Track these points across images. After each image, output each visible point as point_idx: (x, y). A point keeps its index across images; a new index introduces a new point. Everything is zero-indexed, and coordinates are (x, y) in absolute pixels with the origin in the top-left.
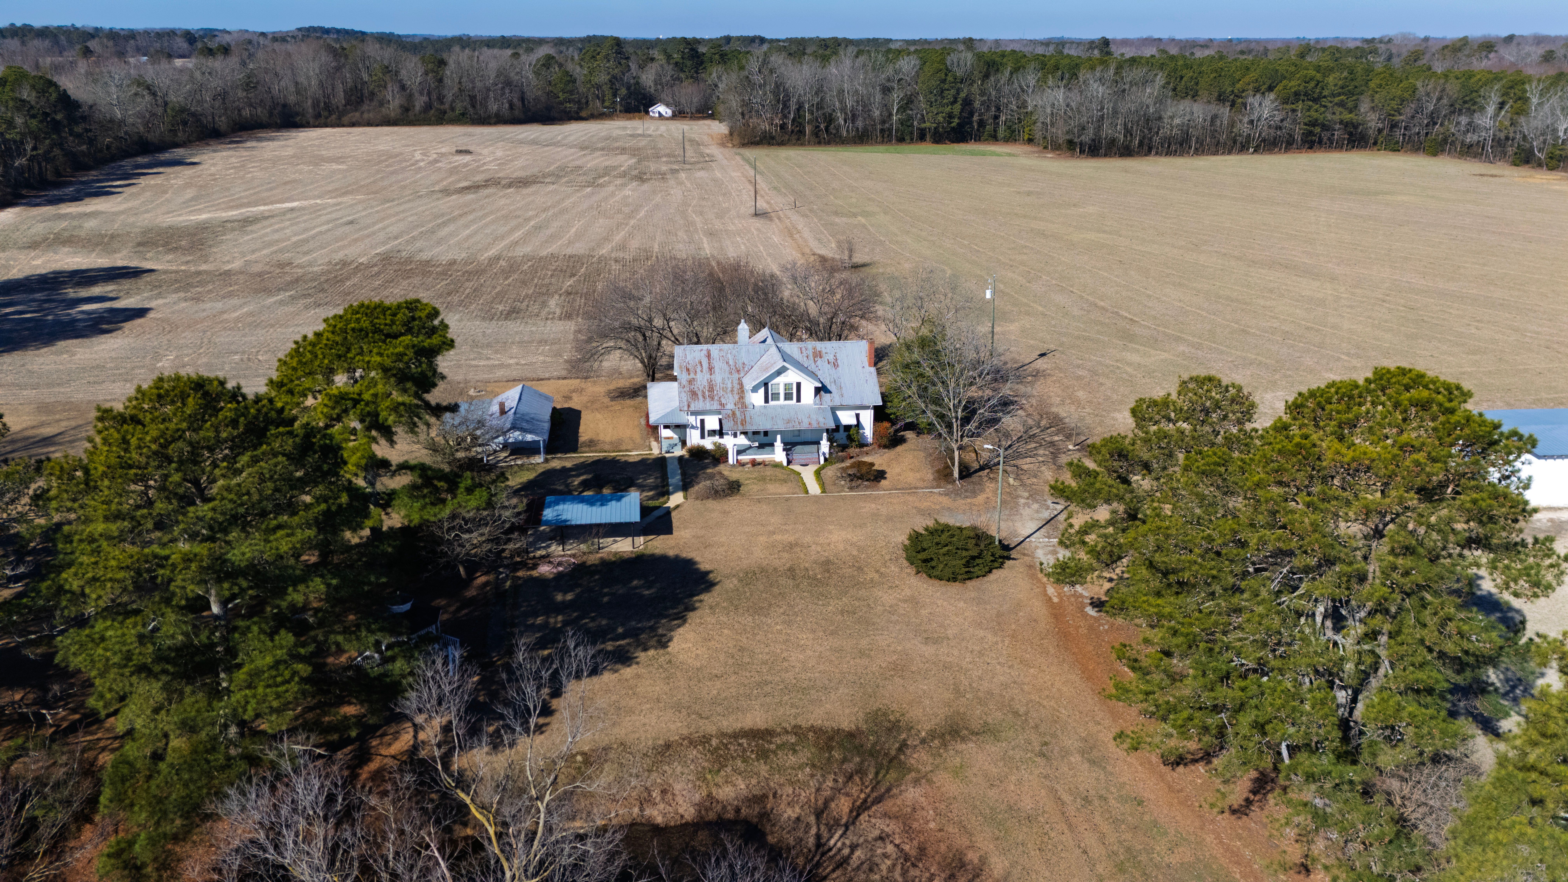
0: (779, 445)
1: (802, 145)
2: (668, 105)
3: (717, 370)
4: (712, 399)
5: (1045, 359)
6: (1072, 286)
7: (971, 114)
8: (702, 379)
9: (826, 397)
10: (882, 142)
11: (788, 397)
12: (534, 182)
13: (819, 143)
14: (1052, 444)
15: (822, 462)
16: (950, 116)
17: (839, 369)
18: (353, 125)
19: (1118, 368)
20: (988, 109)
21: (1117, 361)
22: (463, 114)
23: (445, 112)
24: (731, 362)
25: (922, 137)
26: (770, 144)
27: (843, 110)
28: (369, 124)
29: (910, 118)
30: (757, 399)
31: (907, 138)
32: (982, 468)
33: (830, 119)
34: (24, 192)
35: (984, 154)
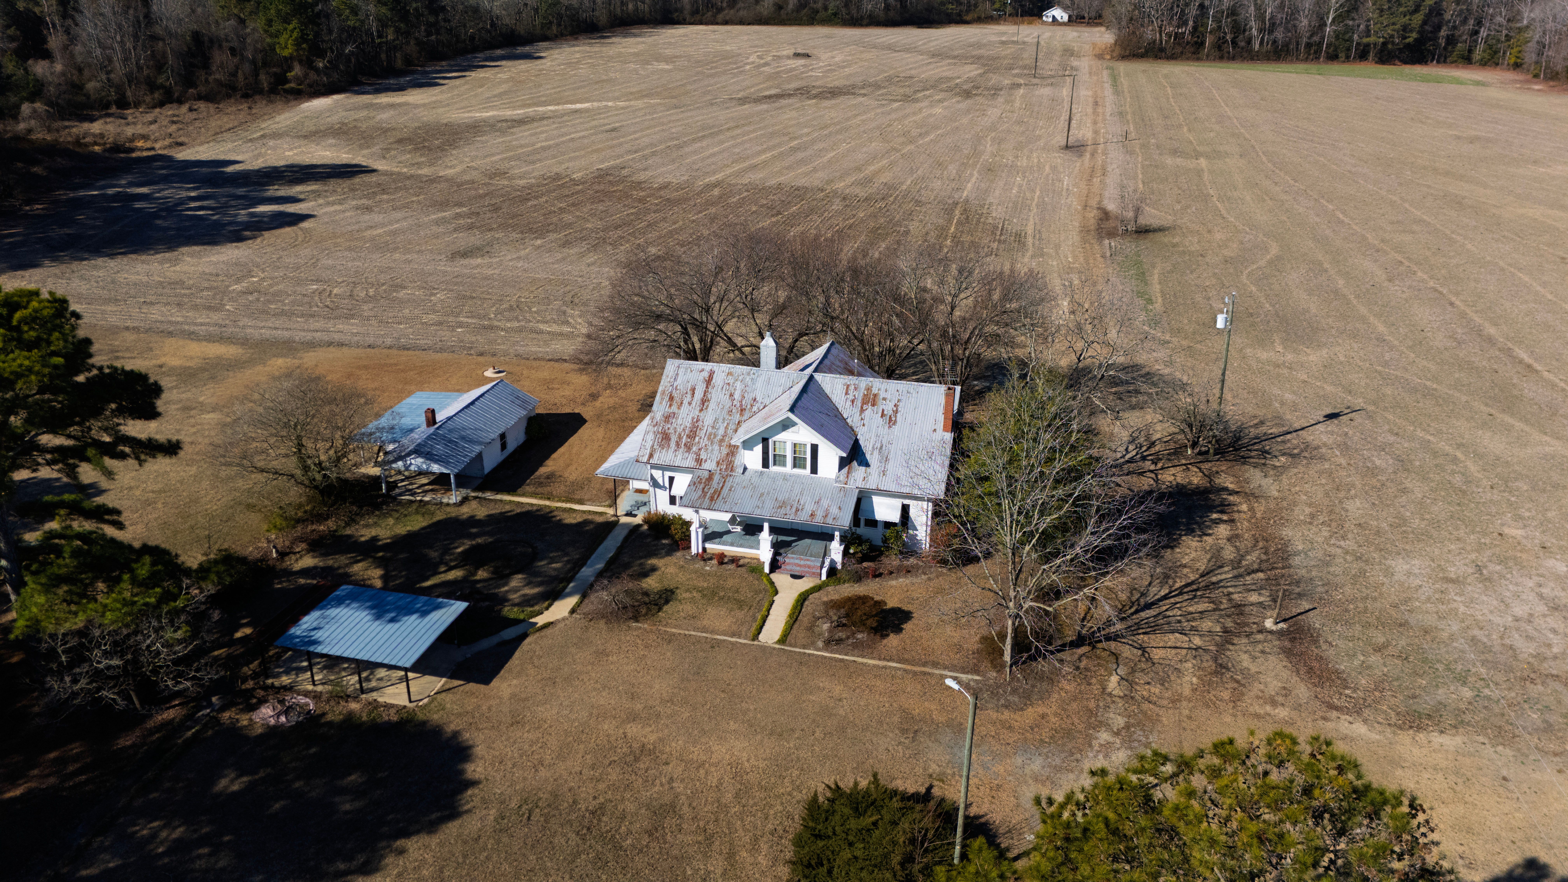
0: (765, 537)
1: (1198, 59)
2: (1065, 8)
3: (712, 405)
4: (688, 448)
5: (1332, 425)
6: (1457, 294)
7: (1439, 28)
8: (685, 416)
9: (859, 472)
10: (1306, 60)
11: (798, 463)
12: (845, 94)
13: (1221, 58)
14: (1239, 608)
15: (824, 577)
16: (1405, 28)
17: (896, 428)
18: (726, 23)
19: (1455, 460)
20: (1465, 21)
21: (1459, 446)
22: (835, 14)
23: (818, 12)
24: (737, 396)
25: (1363, 55)
26: (1157, 57)
27: (1261, 17)
28: (741, 22)
29: (1349, 30)
30: (752, 458)
31: (1342, 55)
32: (1080, 641)
33: (1239, 29)
34: (364, 80)
35: (1438, 81)
